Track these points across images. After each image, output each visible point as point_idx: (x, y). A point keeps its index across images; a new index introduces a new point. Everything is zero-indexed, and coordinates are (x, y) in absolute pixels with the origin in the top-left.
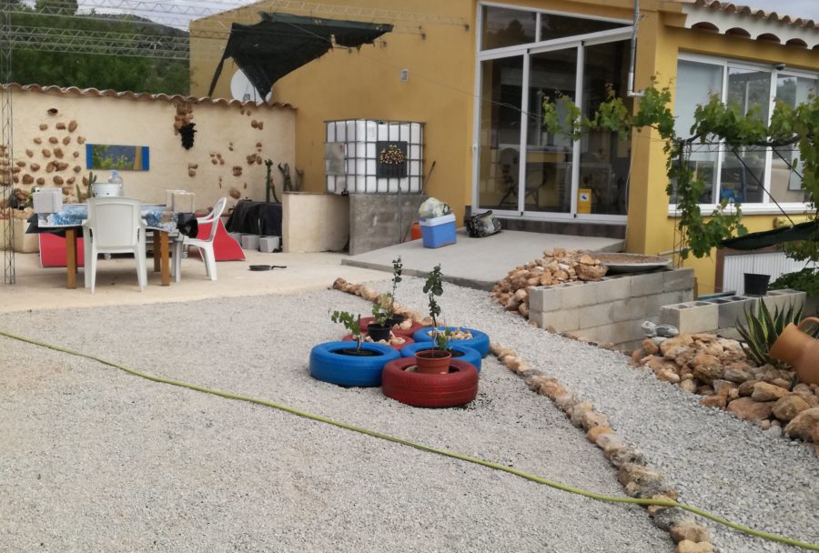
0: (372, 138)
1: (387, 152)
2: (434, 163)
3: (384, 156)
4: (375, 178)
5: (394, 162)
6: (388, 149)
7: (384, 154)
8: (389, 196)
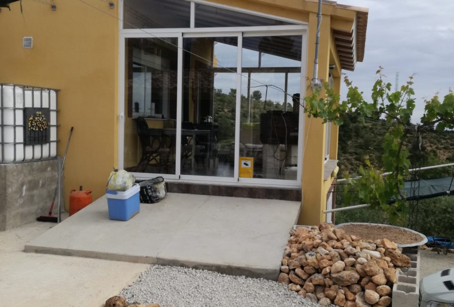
0: (19, 105)
1: (34, 118)
2: (72, 128)
3: (32, 123)
4: (22, 145)
5: (39, 128)
6: (35, 115)
7: (32, 121)
8: (35, 163)
